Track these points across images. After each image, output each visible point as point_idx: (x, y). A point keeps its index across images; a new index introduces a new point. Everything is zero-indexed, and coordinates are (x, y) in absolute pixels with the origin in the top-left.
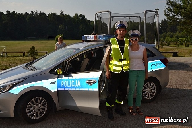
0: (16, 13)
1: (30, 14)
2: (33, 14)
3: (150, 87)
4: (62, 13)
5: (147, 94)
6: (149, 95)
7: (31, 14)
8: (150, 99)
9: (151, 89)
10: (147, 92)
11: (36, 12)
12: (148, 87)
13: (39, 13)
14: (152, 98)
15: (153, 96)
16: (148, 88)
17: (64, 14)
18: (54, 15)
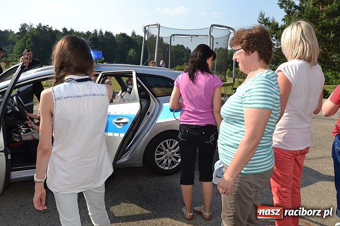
0: (75, 31)
1: (92, 33)
2: (96, 33)
3: (170, 148)
4: (133, 34)
5: (163, 160)
6: (167, 162)
7: (94, 34)
8: (171, 168)
9: (173, 151)
10: (164, 156)
11: (101, 32)
12: (167, 148)
13: (104, 32)
14: (173, 167)
15: (177, 164)
16: (167, 150)
17: (137, 35)
18: (123, 35)
